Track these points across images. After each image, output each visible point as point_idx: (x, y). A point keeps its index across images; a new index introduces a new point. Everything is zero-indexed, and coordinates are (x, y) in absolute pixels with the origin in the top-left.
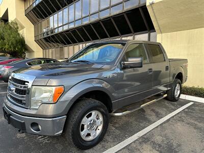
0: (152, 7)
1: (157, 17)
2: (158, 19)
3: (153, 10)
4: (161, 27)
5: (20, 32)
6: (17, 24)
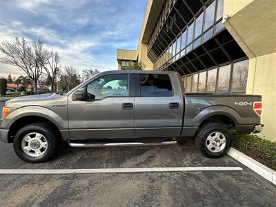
0: (230, 24)
1: (242, 35)
2: (243, 38)
3: (232, 26)
4: (251, 49)
6: (140, 64)
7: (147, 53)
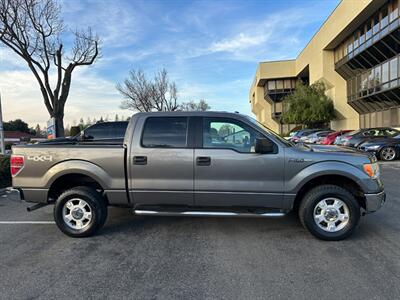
5: (326, 94)
6: (323, 84)
7: (336, 64)
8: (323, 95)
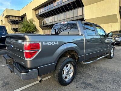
5: (34, 23)
6: (33, 20)
7: (36, 15)
8: (33, 24)
